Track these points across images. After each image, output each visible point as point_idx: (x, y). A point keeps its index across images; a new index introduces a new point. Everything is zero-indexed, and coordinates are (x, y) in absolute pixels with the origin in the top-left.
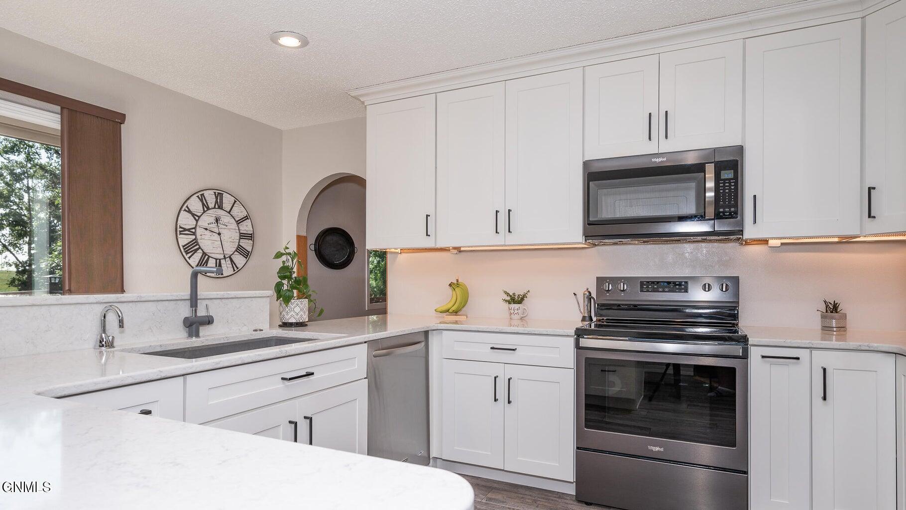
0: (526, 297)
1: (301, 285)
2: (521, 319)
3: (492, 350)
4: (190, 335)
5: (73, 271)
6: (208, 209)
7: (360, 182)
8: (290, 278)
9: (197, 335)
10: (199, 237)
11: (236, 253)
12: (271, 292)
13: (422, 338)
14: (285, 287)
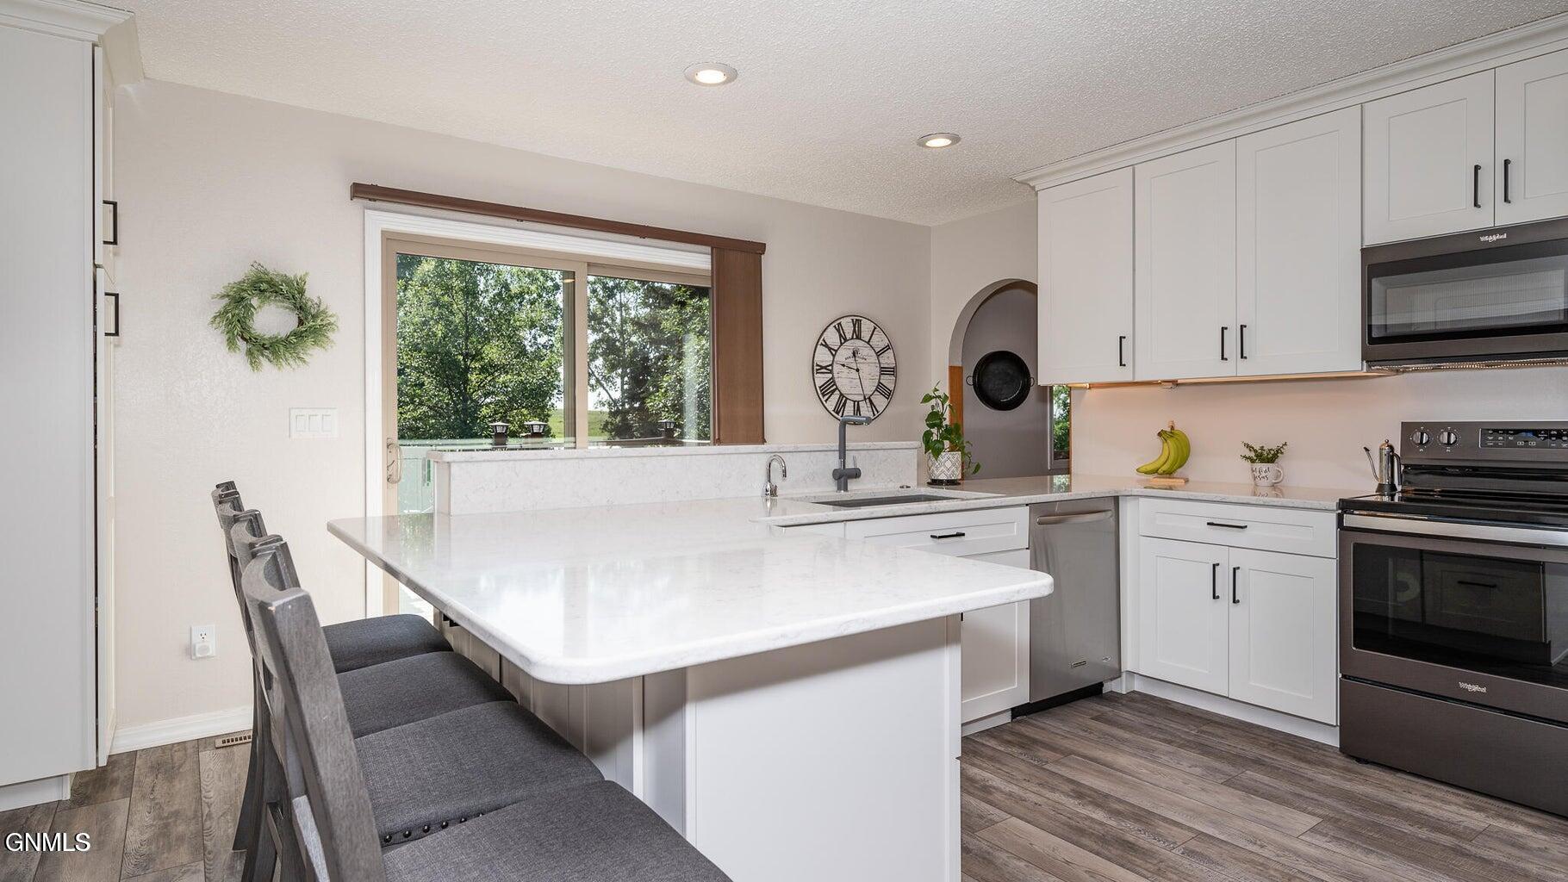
0: (1282, 453)
1: (954, 434)
2: (1273, 486)
3: (1211, 527)
4: (839, 489)
5: (722, 420)
6: (846, 340)
7: (1032, 288)
8: (939, 426)
9: (846, 489)
10: (836, 375)
11: (876, 393)
12: (919, 443)
13: (1112, 506)
14: (935, 438)
